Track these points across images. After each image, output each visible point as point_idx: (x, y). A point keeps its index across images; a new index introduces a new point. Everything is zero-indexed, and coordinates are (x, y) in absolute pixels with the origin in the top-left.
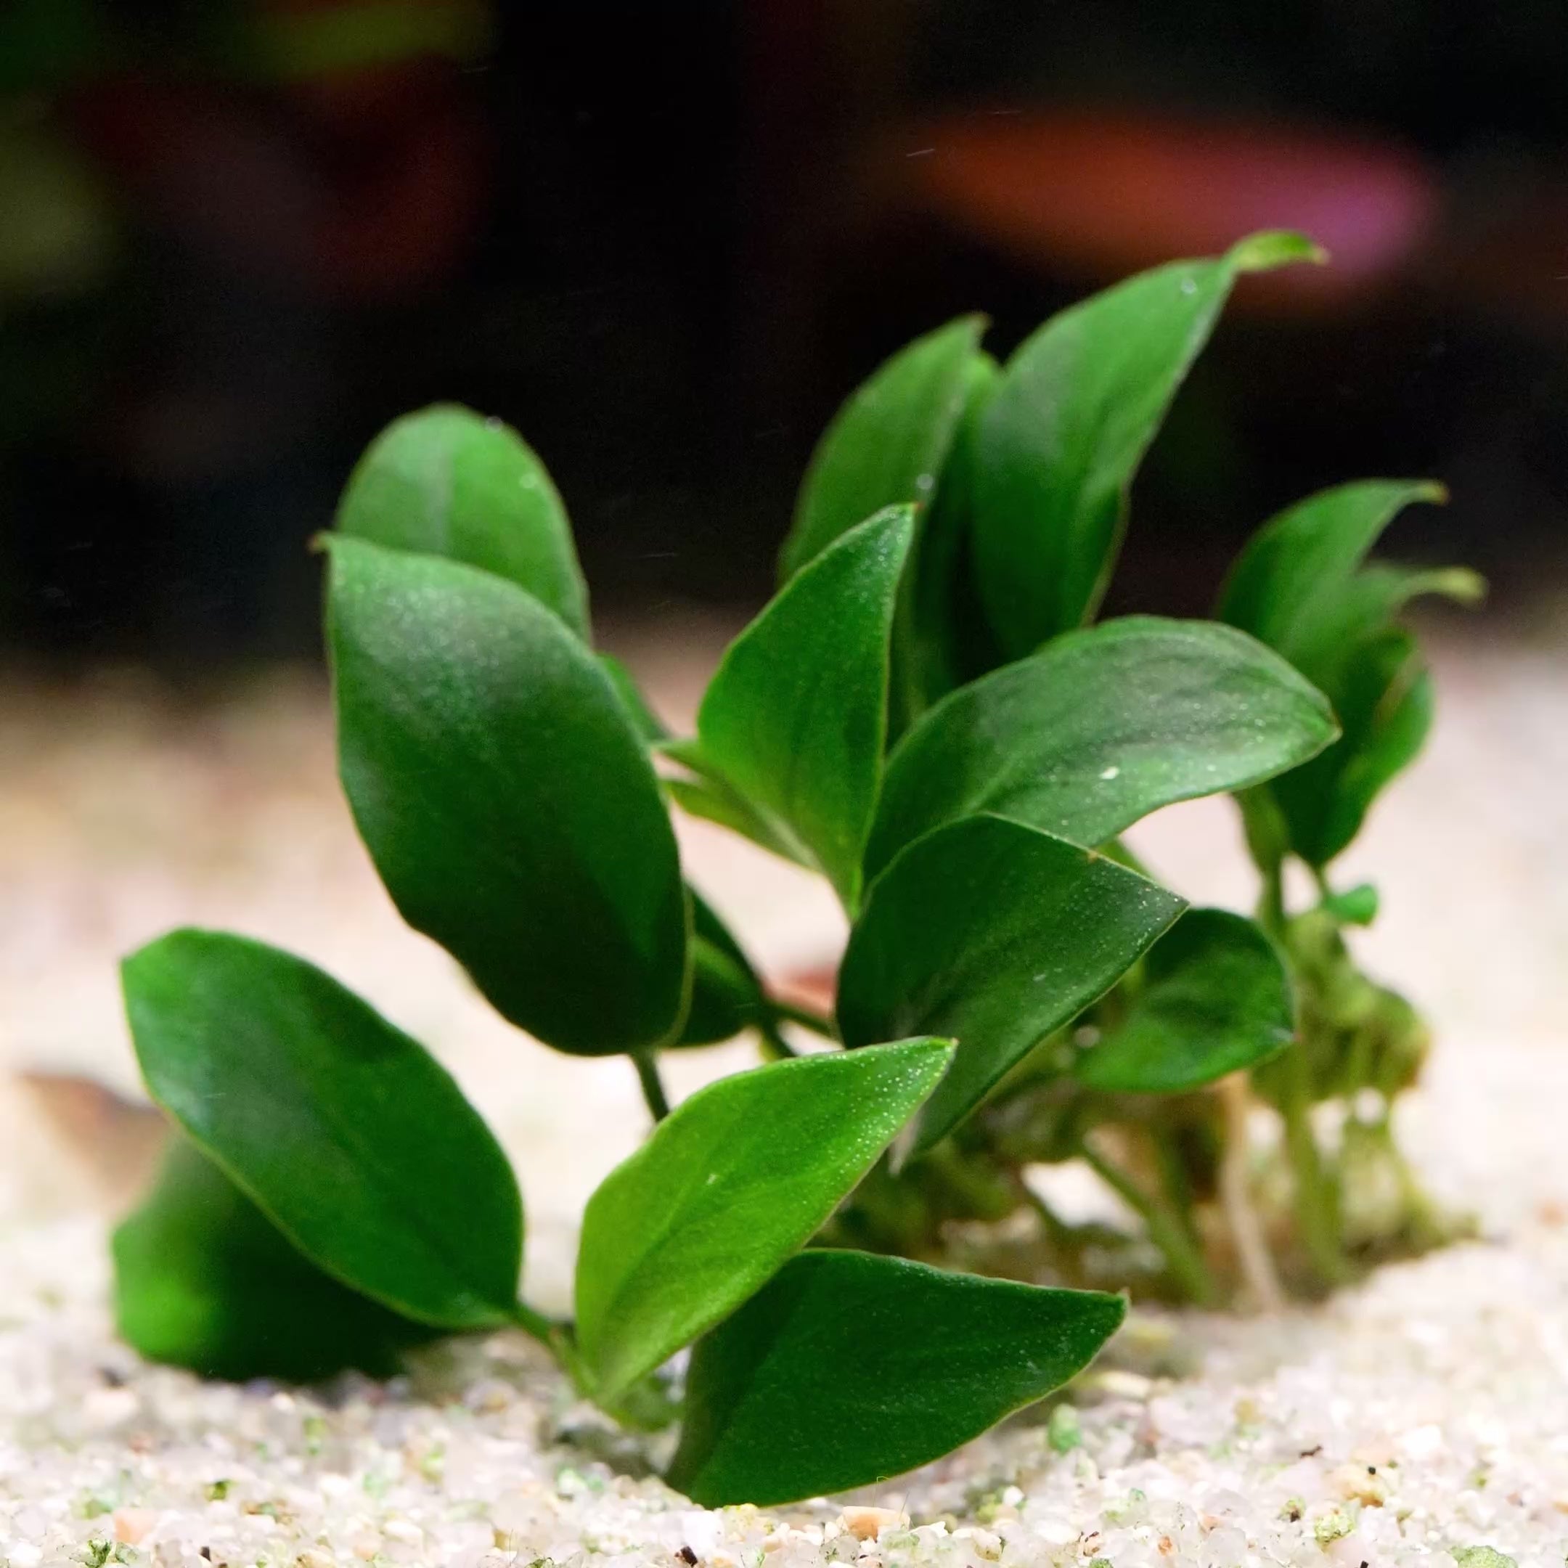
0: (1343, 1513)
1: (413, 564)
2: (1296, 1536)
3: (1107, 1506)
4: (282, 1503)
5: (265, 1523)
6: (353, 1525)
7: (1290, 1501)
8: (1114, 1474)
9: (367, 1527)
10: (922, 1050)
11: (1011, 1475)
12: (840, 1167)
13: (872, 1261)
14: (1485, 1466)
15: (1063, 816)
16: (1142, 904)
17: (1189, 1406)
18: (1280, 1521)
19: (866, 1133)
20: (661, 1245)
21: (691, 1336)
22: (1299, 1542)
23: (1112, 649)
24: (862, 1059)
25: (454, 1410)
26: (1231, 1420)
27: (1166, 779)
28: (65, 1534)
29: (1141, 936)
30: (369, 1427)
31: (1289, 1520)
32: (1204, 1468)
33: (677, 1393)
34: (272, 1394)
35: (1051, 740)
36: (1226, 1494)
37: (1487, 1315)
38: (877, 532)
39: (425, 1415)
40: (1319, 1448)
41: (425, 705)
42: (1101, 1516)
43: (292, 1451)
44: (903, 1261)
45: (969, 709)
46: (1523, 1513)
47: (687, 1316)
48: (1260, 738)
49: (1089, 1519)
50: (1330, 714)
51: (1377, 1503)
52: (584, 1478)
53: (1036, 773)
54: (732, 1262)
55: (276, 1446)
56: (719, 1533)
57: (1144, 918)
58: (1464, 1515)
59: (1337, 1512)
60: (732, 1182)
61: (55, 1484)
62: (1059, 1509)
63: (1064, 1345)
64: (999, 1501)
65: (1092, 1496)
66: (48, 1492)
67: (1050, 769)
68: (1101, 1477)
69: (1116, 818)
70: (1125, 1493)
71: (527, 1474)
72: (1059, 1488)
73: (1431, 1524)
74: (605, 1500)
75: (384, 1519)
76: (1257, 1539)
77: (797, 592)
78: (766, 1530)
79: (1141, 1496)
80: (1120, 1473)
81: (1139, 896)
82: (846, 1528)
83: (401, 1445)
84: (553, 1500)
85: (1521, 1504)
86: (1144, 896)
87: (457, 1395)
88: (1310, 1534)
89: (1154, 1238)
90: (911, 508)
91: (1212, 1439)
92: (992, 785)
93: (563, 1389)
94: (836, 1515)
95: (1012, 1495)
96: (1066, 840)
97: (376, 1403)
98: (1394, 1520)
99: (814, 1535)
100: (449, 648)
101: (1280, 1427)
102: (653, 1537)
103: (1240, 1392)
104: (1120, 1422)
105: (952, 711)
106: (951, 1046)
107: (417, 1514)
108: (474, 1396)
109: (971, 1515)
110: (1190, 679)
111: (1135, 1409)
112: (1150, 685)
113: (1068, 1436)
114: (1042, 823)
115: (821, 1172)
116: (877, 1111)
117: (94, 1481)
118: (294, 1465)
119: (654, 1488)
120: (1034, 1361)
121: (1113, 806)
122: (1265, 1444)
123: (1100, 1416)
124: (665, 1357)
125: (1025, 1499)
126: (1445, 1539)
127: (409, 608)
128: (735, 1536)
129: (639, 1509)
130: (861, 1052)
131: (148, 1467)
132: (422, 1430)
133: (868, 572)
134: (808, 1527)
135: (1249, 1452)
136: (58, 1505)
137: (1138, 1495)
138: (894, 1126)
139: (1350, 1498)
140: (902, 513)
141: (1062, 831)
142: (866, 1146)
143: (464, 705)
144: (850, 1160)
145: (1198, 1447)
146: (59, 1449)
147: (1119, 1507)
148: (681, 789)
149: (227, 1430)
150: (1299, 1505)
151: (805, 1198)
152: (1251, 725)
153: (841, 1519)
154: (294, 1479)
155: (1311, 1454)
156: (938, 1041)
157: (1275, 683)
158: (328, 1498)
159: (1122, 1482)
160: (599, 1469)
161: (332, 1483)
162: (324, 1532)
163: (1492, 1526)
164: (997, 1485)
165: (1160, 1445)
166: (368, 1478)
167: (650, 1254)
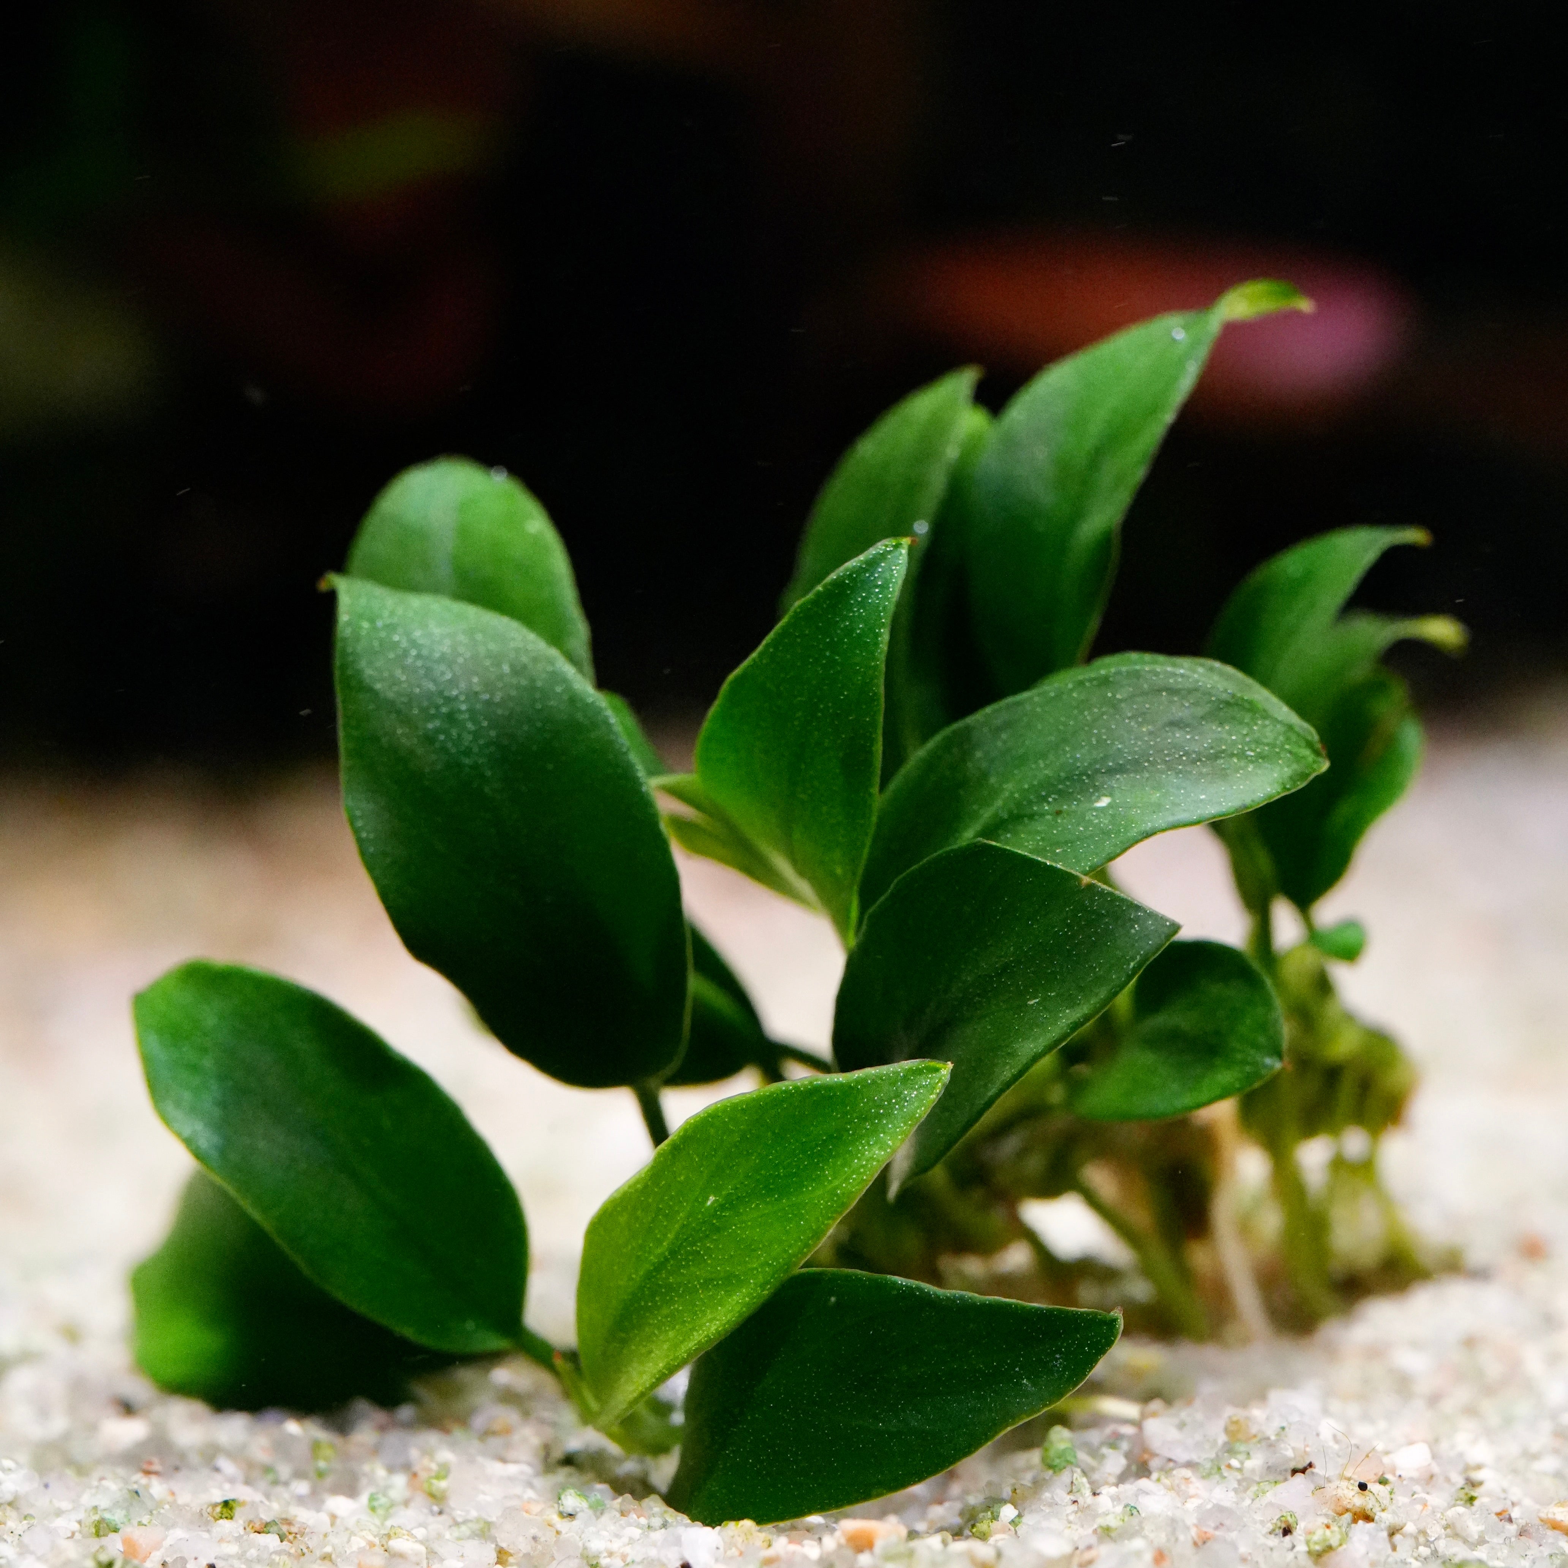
0: (1334, 1528)
1: (416, 602)
2: (1288, 1550)
3: (1101, 1521)
4: (288, 1522)
5: (271, 1541)
6: (358, 1543)
7: (1283, 1516)
8: (1107, 1491)
9: (372, 1545)
10: (919, 1072)
11: (1007, 1492)
12: (836, 1188)
13: (869, 1279)
14: (1474, 1484)
15: (1058, 844)
16: (1135, 928)
17: (1182, 1426)
18: (1273, 1536)
19: (863, 1154)
20: (659, 1267)
21: (690, 1355)
22: (1290, 1556)
23: (1105, 682)
24: (858, 1081)
25: (458, 1433)
26: (1222, 1438)
27: (1158, 807)
28: (71, 1551)
29: (1133, 959)
30: (376, 1451)
31: (1281, 1535)
32: (1197, 1486)
33: (678, 1418)
34: (281, 1422)
35: (1043, 770)
36: (1220, 1509)
37: (1470, 1343)
38: (872, 564)
39: (432, 1438)
40: (1310, 1465)
41: (429, 739)
42: (1095, 1531)
43: (299, 1474)
44: (899, 1280)
45: (964, 742)
46: (1512, 1529)
47: (687, 1337)
48: (1250, 768)
49: (1084, 1533)
50: (1319, 746)
51: (1368, 1518)
52: (586, 1497)
53: (1030, 802)
54: (730, 1282)
55: (284, 1470)
56: (718, 1548)
57: (1137, 941)
58: (1453, 1531)
59: (1328, 1527)
60: (730, 1204)
61: (65, 1505)
62: (1055, 1523)
63: (1059, 1362)
64: (995, 1517)
65: (1087, 1513)
66: (59, 1513)
67: (1044, 799)
68: (1094, 1494)
69: (1108, 846)
70: (1119, 1509)
71: (530, 1494)
72: (1053, 1504)
73: (1422, 1539)
74: (605, 1519)
75: (389, 1536)
76: (1250, 1554)
77: (794, 623)
78: (766, 1544)
79: (1134, 1512)
80: (1113, 1490)
81: (1130, 919)
82: (843, 1541)
83: (407, 1468)
84: (555, 1518)
85: (1510, 1520)
86: (1137, 920)
87: (463, 1420)
88: (1302, 1548)
89: (1146, 1270)
90: (906, 541)
91: (1204, 1456)
92: (987, 814)
93: (568, 1415)
94: (833, 1530)
95: (1008, 1512)
96: (1059, 866)
97: (382, 1429)
98: (1385, 1534)
99: (811, 1550)
100: (453, 682)
101: (1270, 1445)
102: (653, 1553)
103: (1230, 1411)
104: (1113, 1442)
105: (948, 744)
106: (946, 1069)
107: (420, 1533)
108: (479, 1421)
109: (967, 1532)
110: (1180, 710)
111: (1128, 1430)
112: (1142, 716)
113: (1061, 1455)
114: (1037, 851)
115: (819, 1192)
116: (874, 1131)
117: (104, 1502)
118: (302, 1487)
119: (655, 1506)
120: (1028, 1379)
121: (1106, 833)
122: (1255, 1462)
123: (1094, 1436)
124: (663, 1377)
125: (1020, 1516)
126: (1435, 1553)
127: (414, 643)
128: (734, 1552)
129: (638, 1526)
130: (857, 1074)
131: (157, 1488)
132: (428, 1453)
133: (862, 604)
134: (806, 1542)
135: (1240, 1470)
136: (66, 1524)
137: (1132, 1510)
138: (890, 1147)
139: (1340, 1514)
140: (897, 546)
141: (1055, 857)
142: (863, 1166)
143: (468, 738)
144: (846, 1180)
145: (1189, 1465)
146: (70, 1472)
147: (1112, 1521)
148: (681, 825)
149: (236, 1454)
150: (1290, 1520)
151: (802, 1216)
152: (1242, 755)
153: (838, 1534)
154: (301, 1500)
155: (1303, 1471)
156: (933, 1064)
157: (1266, 715)
158: (333, 1517)
159: (1115, 1499)
160: (601, 1489)
161: (339, 1504)
162: (328, 1549)
163: (1482, 1541)
164: (992, 1504)
165: (1154, 1463)
166: (372, 1498)
167: (649, 1276)
